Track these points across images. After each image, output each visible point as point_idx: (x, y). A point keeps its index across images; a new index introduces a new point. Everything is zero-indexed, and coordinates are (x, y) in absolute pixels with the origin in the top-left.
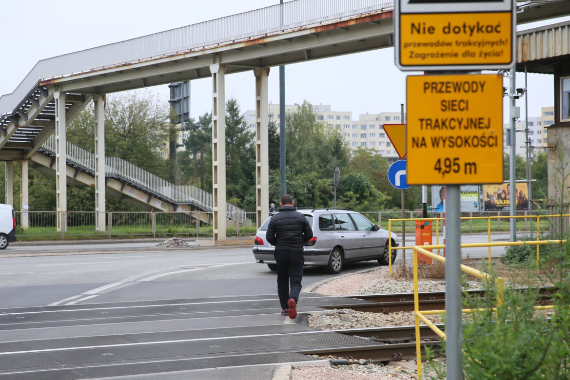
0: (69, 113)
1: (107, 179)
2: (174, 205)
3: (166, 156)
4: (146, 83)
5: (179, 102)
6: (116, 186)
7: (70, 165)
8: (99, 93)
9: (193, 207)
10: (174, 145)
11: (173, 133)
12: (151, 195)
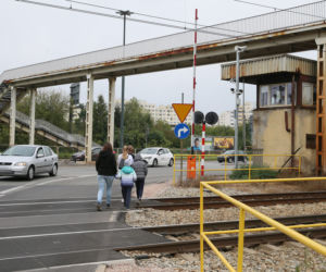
0: (18, 98)
1: (36, 130)
2: (70, 143)
3: (67, 120)
4: (56, 83)
6: (41, 133)
7: (17, 121)
8: (33, 87)
9: (79, 144)
10: (71, 116)
11: (71, 109)
12: (58, 138)
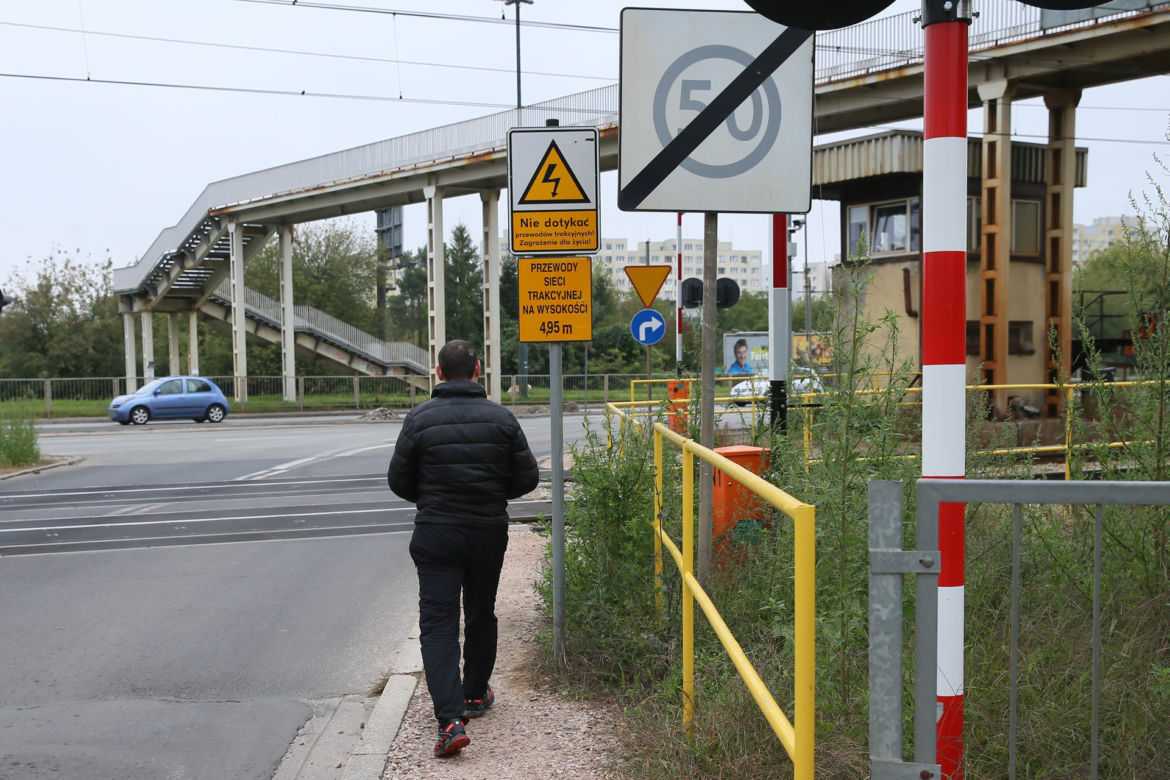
0: (247, 249)
1: (297, 334)
2: (384, 368)
3: (373, 304)
4: (344, 210)
5: (389, 232)
6: (308, 344)
7: (249, 316)
8: (285, 223)
9: (408, 369)
10: (382, 291)
11: (381, 274)
12: (353, 355)
